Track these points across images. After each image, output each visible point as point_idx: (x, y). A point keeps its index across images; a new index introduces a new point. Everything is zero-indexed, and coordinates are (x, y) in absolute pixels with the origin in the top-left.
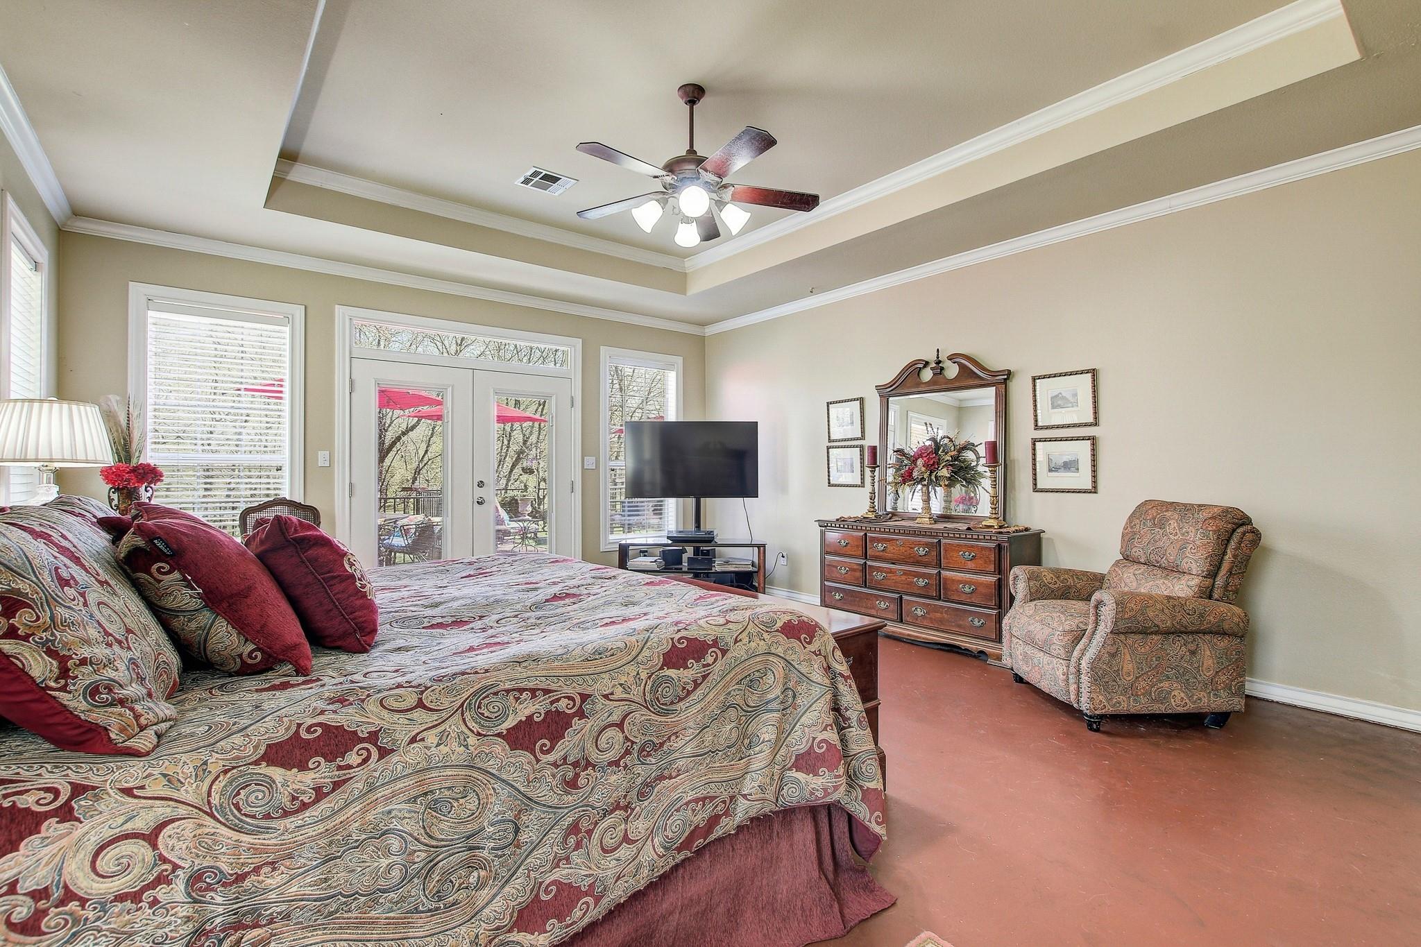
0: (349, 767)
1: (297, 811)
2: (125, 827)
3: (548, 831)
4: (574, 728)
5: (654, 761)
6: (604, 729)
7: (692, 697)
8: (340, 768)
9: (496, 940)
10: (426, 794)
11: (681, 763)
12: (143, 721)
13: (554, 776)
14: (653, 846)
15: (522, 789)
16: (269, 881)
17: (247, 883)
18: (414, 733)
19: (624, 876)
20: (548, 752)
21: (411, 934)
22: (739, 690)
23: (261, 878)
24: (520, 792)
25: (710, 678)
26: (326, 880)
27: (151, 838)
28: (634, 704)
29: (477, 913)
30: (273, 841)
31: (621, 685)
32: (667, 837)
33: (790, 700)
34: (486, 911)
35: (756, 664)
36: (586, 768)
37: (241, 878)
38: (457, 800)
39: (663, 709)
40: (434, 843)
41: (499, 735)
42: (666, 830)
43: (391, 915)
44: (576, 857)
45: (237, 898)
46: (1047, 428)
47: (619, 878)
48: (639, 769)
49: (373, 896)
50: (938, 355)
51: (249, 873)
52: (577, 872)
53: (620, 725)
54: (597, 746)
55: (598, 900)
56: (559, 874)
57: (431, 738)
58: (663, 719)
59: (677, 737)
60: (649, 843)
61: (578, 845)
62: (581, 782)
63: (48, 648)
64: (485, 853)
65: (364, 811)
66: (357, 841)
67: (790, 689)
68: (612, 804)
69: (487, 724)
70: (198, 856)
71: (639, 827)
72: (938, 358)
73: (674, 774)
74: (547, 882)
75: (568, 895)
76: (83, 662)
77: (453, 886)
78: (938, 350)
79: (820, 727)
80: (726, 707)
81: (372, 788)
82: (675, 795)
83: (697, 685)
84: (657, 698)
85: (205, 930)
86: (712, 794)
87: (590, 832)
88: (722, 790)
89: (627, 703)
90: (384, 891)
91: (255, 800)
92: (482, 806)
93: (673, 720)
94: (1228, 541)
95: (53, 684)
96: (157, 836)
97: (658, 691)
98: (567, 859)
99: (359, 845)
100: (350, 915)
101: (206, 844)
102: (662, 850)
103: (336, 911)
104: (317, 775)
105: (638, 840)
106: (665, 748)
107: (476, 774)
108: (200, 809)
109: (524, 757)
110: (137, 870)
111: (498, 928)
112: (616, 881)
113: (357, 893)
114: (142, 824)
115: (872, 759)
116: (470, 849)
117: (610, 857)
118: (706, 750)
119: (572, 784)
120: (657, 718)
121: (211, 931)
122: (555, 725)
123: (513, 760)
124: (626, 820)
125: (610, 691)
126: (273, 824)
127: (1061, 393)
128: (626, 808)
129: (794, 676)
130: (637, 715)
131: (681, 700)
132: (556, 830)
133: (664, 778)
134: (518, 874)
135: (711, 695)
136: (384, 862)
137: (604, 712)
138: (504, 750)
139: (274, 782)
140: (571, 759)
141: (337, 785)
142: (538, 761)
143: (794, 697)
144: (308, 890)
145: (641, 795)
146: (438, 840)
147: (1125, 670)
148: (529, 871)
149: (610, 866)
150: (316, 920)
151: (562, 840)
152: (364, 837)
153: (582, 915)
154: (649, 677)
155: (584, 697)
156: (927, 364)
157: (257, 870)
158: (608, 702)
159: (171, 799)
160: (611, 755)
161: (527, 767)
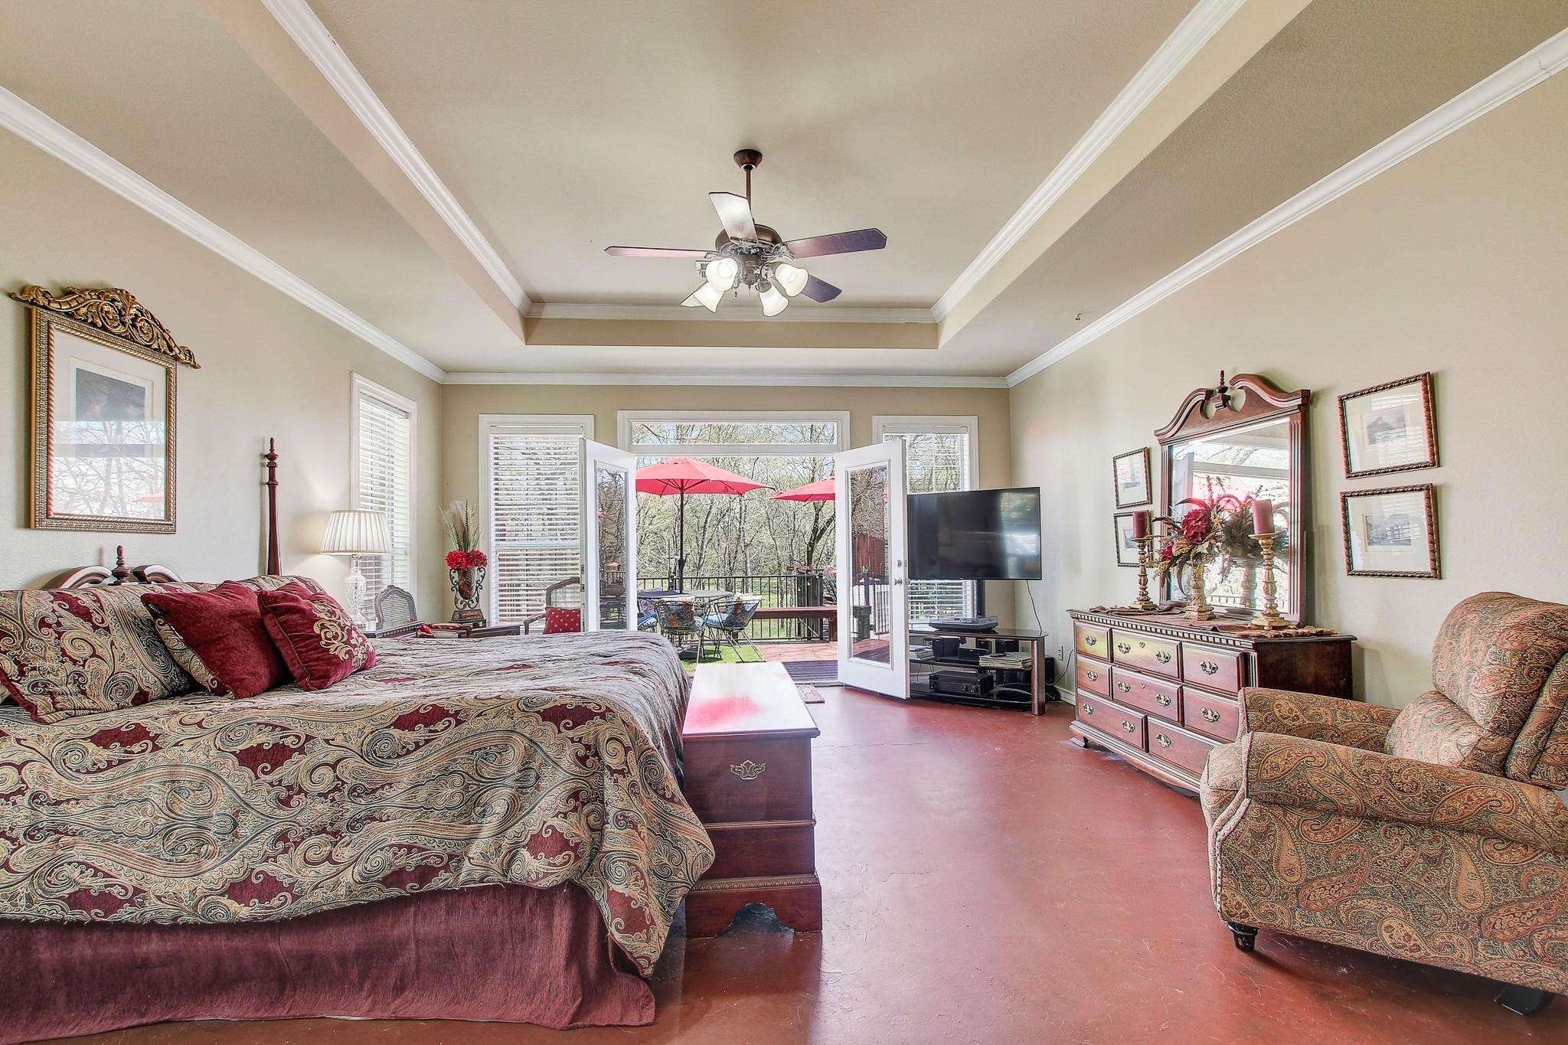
0: (133, 753)
1: (95, 772)
2: (10, 758)
3: (260, 832)
4: (292, 760)
5: (363, 802)
6: (319, 766)
7: (410, 756)
8: (126, 752)
9: (210, 897)
10: (174, 781)
11: (390, 810)
12: (58, 706)
13: (269, 792)
14: (353, 872)
15: (241, 796)
16: (73, 809)
17: (61, 807)
18: (179, 740)
19: (323, 887)
20: (267, 773)
21: (153, 872)
22: (468, 759)
23: (69, 806)
24: (239, 797)
25: (434, 743)
26: (104, 819)
27: (19, 768)
28: (350, 751)
29: (200, 874)
30: (79, 787)
31: (344, 734)
32: (366, 868)
33: (533, 780)
34: (207, 874)
35: (493, 740)
36: (299, 793)
37: (58, 803)
38: (194, 791)
39: (379, 761)
40: (173, 815)
41: (233, 753)
42: (366, 862)
43: (143, 854)
44: (281, 859)
45: (53, 814)
46: (1363, 474)
47: (316, 887)
48: (348, 805)
49: (134, 838)
50: (1222, 380)
51: (63, 801)
52: (282, 869)
53: (334, 766)
54: (311, 779)
55: (295, 898)
56: (269, 867)
57: (187, 745)
58: (377, 769)
59: (391, 787)
60: (351, 868)
61: (285, 851)
62: (293, 803)
63: (15, 659)
64: (211, 834)
65: (134, 783)
66: (125, 800)
67: (534, 769)
68: (317, 827)
69: (228, 743)
70: (37, 784)
71: (344, 853)
72: (1222, 383)
73: (384, 818)
74: (257, 870)
75: (270, 887)
76: (34, 669)
77: (186, 850)
78: (1222, 372)
79: (551, 813)
80: (446, 772)
81: (142, 769)
82: (382, 836)
83: (418, 746)
84: (374, 751)
85: (37, 826)
86: (420, 845)
87: (297, 844)
88: (435, 844)
89: (345, 749)
90: (140, 838)
91: (74, 759)
92: (213, 801)
93: (388, 772)
94: (1549, 671)
95: (14, 678)
96: (22, 768)
97: (376, 744)
98: (275, 857)
99: (127, 803)
100: (116, 845)
101: (43, 778)
102: (358, 877)
103: (108, 840)
104: (111, 753)
105: (340, 863)
106: (377, 794)
107: (211, 776)
108: (47, 759)
109: (248, 772)
110: (8, 784)
111: (211, 889)
112: (314, 889)
113: (122, 833)
114: (17, 759)
115: (624, 862)
116: (199, 827)
117: (310, 868)
118: (417, 805)
119: (286, 802)
120: (370, 766)
121: (41, 829)
122: (278, 755)
123: (238, 772)
124: (334, 844)
125: (332, 737)
126: (81, 776)
127: (1380, 418)
128: (335, 834)
129: (539, 758)
130: (351, 761)
131: (399, 756)
132: (267, 834)
133: (373, 819)
134: (235, 857)
135: (431, 759)
136: (142, 819)
137: (320, 753)
138: (233, 764)
139: (88, 752)
140: (285, 783)
141: (121, 762)
142: (257, 778)
143: (538, 778)
144: (93, 822)
145: (351, 827)
146: (175, 813)
147: (1283, 863)
148: (244, 857)
149: (309, 876)
150: (97, 842)
151: (271, 842)
152: (130, 798)
153: (280, 906)
154: (372, 733)
155: (309, 738)
156: (1209, 394)
157: (68, 801)
158: (327, 745)
159: (34, 749)
160: (320, 788)
161: (248, 781)
